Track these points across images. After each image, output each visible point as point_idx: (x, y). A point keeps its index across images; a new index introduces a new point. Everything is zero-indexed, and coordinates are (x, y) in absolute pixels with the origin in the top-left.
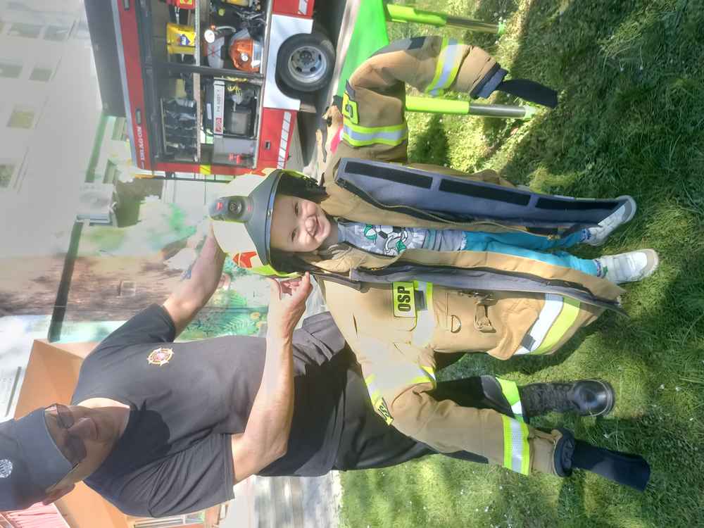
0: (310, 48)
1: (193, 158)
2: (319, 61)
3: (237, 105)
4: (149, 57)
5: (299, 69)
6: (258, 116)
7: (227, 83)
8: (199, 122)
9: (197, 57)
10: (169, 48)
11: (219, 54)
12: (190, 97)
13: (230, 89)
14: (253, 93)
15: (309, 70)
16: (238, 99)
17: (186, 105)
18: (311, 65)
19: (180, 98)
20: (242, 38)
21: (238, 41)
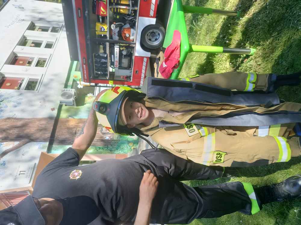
0: (155, 30)
1: (106, 78)
2: (158, 36)
3: (124, 55)
4: (88, 36)
5: (150, 40)
6: (133, 59)
7: (120, 46)
8: (108, 62)
9: (108, 36)
10: (96, 32)
11: (117, 34)
12: (105, 53)
13: (121, 49)
14: (131, 50)
15: (154, 40)
16: (124, 53)
17: (103, 55)
18: (155, 38)
19: (101, 53)
20: (126, 27)
21: (125, 29)
